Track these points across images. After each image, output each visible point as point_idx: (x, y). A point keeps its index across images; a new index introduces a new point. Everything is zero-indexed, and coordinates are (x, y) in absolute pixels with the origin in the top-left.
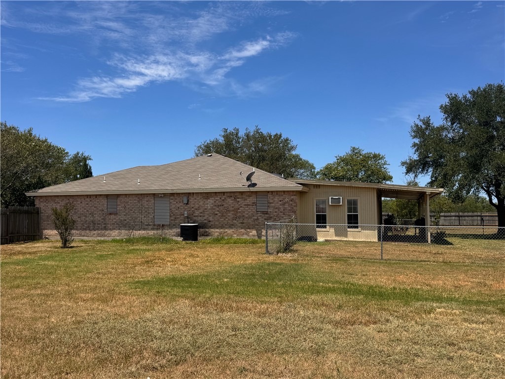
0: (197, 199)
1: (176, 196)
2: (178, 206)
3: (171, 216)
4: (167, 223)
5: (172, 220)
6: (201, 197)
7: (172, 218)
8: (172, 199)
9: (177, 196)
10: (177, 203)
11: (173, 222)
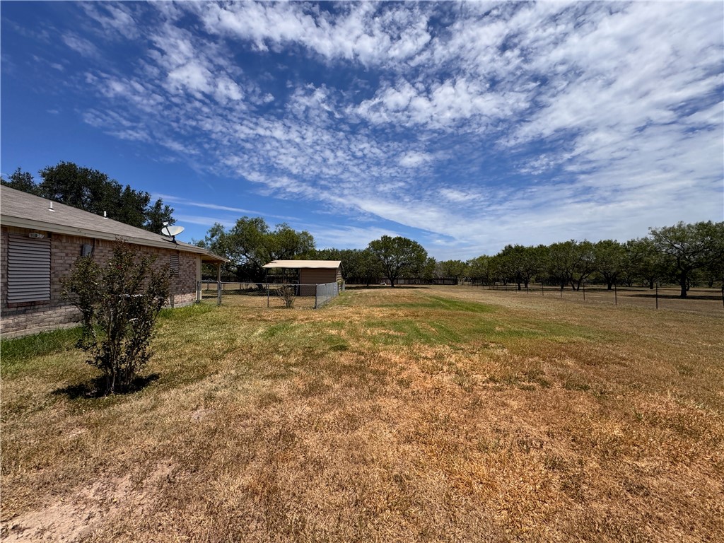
0: (104, 251)
1: (64, 240)
2: (69, 262)
3: (52, 283)
4: (45, 296)
5: (55, 291)
6: (110, 249)
7: (56, 287)
8: (56, 247)
9: (67, 242)
10: (67, 255)
11: (57, 294)
